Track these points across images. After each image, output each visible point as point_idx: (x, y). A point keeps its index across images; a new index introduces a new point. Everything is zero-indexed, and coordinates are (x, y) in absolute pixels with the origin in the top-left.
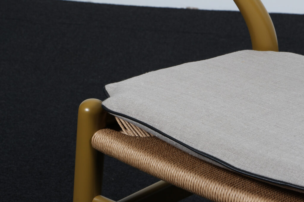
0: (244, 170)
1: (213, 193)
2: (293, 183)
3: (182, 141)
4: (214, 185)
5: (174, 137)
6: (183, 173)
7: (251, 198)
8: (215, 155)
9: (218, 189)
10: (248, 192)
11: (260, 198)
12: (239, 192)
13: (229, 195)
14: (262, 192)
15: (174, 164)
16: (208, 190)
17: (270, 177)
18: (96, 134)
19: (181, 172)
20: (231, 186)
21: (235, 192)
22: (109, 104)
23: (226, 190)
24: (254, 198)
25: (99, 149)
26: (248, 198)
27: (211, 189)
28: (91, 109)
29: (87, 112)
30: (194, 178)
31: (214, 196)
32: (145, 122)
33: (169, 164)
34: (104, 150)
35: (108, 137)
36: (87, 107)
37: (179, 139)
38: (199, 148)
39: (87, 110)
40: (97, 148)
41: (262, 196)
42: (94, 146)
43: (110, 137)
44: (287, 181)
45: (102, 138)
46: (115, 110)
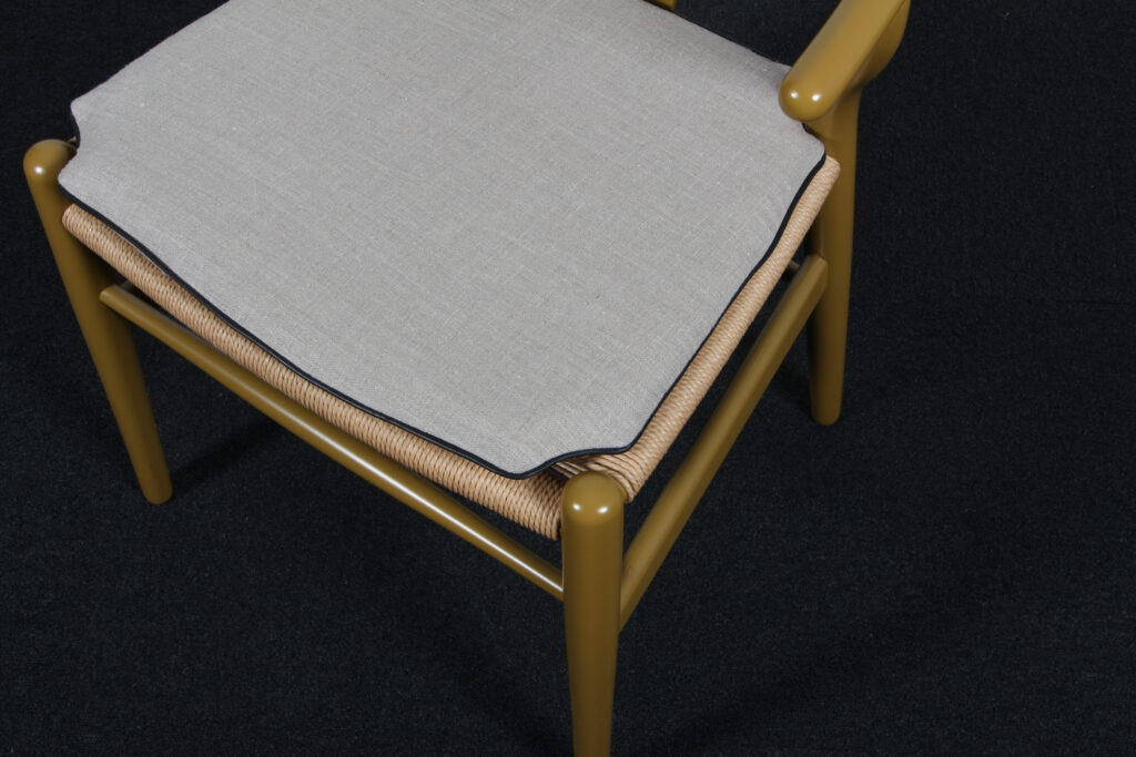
22: (73, 182)
29: (39, 175)
35: (89, 224)
36: (39, 164)
39: (39, 170)
42: (69, 231)
45: (80, 224)
46: (82, 199)
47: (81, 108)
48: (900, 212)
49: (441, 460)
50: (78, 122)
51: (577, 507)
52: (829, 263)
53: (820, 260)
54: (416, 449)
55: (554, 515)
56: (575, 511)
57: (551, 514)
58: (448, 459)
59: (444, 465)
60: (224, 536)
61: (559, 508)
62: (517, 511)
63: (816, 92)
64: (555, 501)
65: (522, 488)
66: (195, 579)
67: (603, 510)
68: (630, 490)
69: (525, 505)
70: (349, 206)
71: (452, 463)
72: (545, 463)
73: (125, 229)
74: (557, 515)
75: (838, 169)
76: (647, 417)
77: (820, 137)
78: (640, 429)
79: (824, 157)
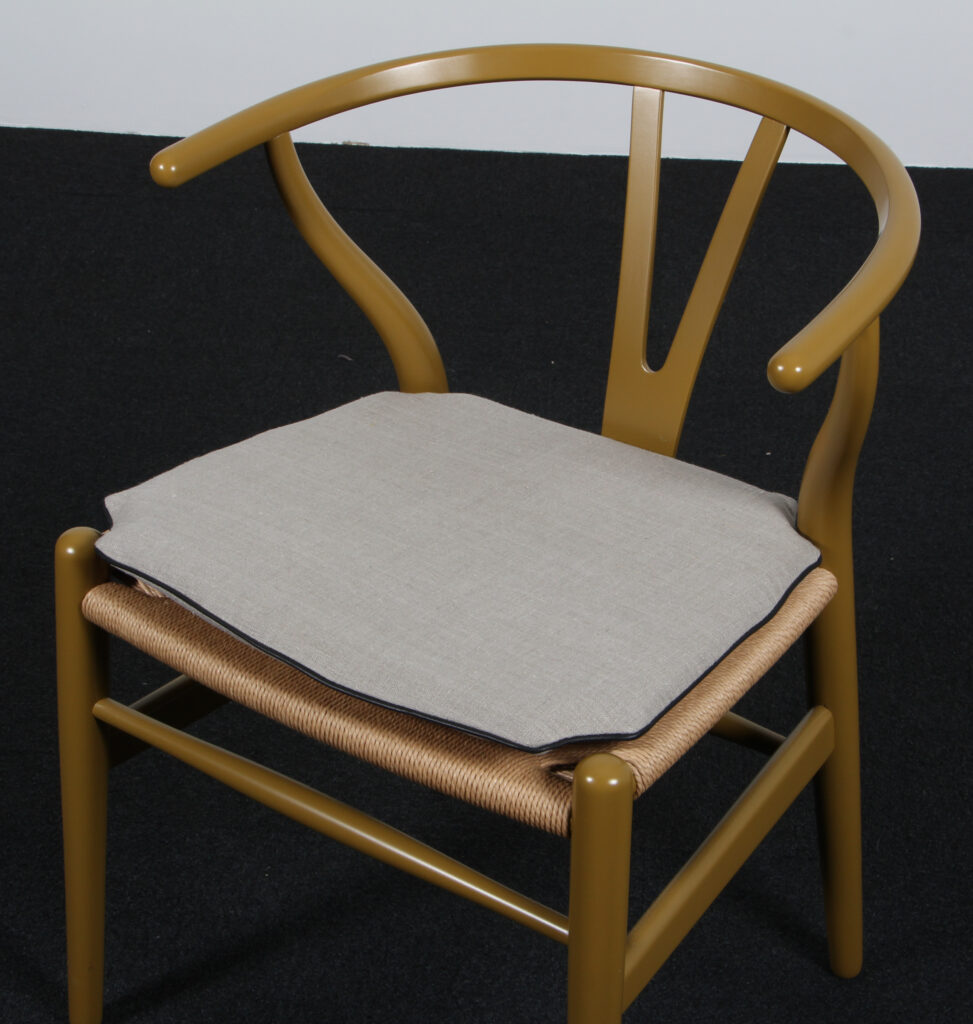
0: (342, 684)
1: (294, 718)
2: (421, 710)
3: (236, 626)
4: (295, 704)
5: (223, 618)
6: (243, 679)
7: (358, 730)
8: (292, 656)
9: (303, 710)
10: (352, 716)
11: (372, 728)
12: (337, 718)
13: (322, 723)
14: (377, 716)
15: (228, 660)
16: (286, 713)
17: (384, 699)
18: (89, 594)
19: (239, 677)
20: (325, 706)
21: (332, 717)
22: (110, 545)
23: (317, 714)
24: (363, 730)
25: (98, 623)
26: (353, 729)
27: (291, 711)
28: (78, 550)
29: (69, 555)
30: (263, 690)
31: (296, 723)
32: (173, 586)
33: (220, 661)
34: (105, 625)
35: (110, 602)
36: (71, 546)
38: (265, 642)
39: (70, 551)
40: (93, 620)
41: (376, 724)
42: (86, 615)
43: (116, 604)
44: (411, 707)
45: (102, 604)
46: (118, 559)
47: (113, 502)
48: (924, 792)
49: (455, 765)
50: (111, 513)
51: (589, 779)
52: (834, 716)
53: (827, 711)
54: (431, 759)
55: (565, 804)
56: (588, 784)
57: (562, 805)
58: (461, 765)
59: (458, 770)
61: (570, 799)
62: (529, 805)
63: (799, 366)
64: (566, 793)
65: (534, 784)
67: (614, 782)
68: (640, 786)
69: (537, 798)
70: (371, 567)
71: (466, 767)
72: (560, 741)
73: (159, 578)
74: (568, 804)
75: (835, 583)
76: (656, 713)
77: (815, 543)
78: (649, 721)
79: (820, 560)
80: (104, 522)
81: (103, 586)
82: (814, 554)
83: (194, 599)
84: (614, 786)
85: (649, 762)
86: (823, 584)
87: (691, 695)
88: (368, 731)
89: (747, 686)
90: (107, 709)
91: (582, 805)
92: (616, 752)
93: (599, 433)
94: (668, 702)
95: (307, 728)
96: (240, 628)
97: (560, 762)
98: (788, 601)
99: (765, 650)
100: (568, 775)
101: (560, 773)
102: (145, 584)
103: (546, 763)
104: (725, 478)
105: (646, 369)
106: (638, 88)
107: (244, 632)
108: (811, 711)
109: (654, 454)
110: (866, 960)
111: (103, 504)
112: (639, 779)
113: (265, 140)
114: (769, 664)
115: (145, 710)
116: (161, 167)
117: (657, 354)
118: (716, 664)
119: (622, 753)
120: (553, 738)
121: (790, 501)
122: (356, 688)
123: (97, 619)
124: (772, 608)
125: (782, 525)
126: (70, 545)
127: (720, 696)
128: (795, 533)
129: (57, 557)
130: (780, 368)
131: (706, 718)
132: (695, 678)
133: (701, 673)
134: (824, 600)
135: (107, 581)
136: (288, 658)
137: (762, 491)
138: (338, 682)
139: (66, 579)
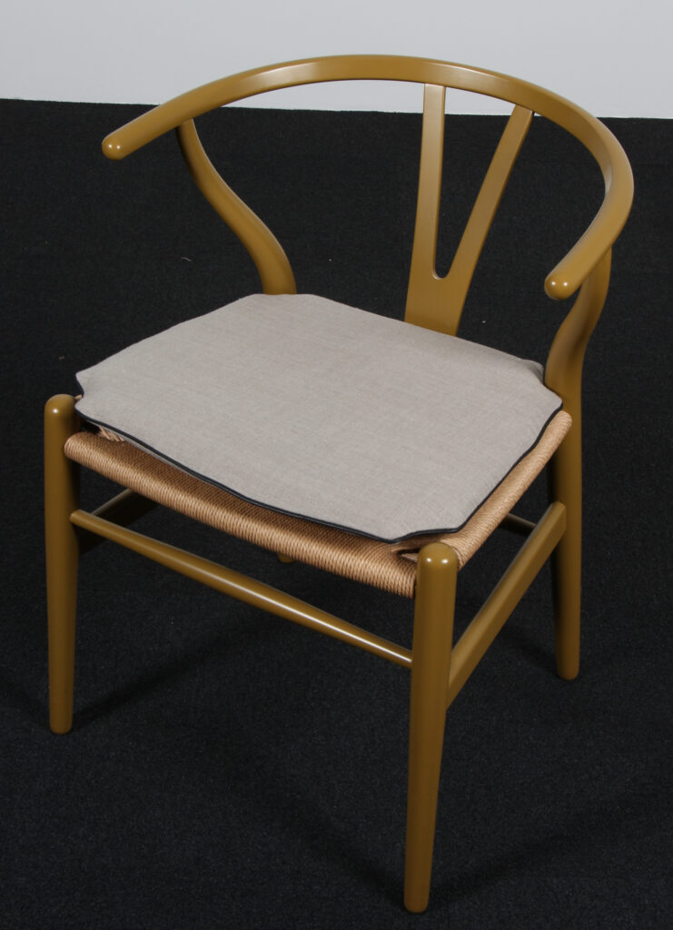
0: (256, 500)
3: (179, 461)
5: (170, 456)
10: (261, 520)
15: (171, 484)
17: (286, 509)
18: (69, 440)
22: (86, 407)
25: (77, 460)
28: (61, 410)
29: (55, 414)
32: (133, 435)
33: (166, 485)
34: (82, 461)
35: (84, 445)
36: (55, 408)
37: (176, 459)
38: (201, 472)
39: (55, 411)
40: (73, 458)
41: (278, 525)
42: (67, 455)
44: (305, 514)
45: (78, 447)
46: (92, 417)
47: (82, 377)
48: (609, 553)
49: (334, 552)
50: (81, 384)
51: (429, 560)
52: (567, 507)
53: (562, 505)
55: (411, 576)
56: (428, 563)
57: (409, 577)
58: (339, 552)
59: (337, 555)
60: (114, 754)
61: (415, 572)
62: (387, 578)
63: (566, 281)
64: (410, 569)
65: (389, 564)
66: (93, 781)
67: (445, 561)
68: (461, 563)
69: (392, 573)
71: (342, 553)
72: (408, 535)
73: (123, 429)
74: (413, 577)
75: (570, 420)
76: (469, 514)
77: (558, 394)
78: (465, 519)
79: (562, 405)
80: (76, 390)
81: (79, 434)
82: (557, 402)
83: (149, 444)
84: (445, 565)
85: (465, 546)
86: (564, 421)
87: (488, 501)
88: (273, 531)
89: (521, 493)
90: (80, 517)
91: (424, 576)
92: (443, 541)
93: (403, 321)
94: (476, 506)
95: (229, 529)
96: (183, 463)
97: (406, 548)
98: (544, 434)
99: (531, 468)
100: (413, 557)
101: (404, 555)
102: (106, 431)
103: (395, 549)
104: (493, 351)
105: (436, 277)
106: (427, 85)
107: (186, 465)
108: (551, 506)
109: (443, 335)
110: (581, 667)
111: (75, 378)
112: (460, 559)
113: (176, 126)
114: (534, 477)
115: (102, 515)
116: (110, 146)
117: (443, 267)
118: (503, 479)
119: (449, 541)
120: (403, 533)
121: (538, 366)
122: (267, 502)
123: (75, 457)
124: (536, 438)
125: (535, 382)
126: (56, 406)
127: (506, 501)
128: (545, 388)
129: (46, 415)
130: (553, 283)
131: (498, 515)
132: (491, 489)
133: (494, 485)
134: (565, 432)
135: (80, 431)
136: (218, 483)
137: (519, 359)
138: (254, 498)
139: (52, 430)
